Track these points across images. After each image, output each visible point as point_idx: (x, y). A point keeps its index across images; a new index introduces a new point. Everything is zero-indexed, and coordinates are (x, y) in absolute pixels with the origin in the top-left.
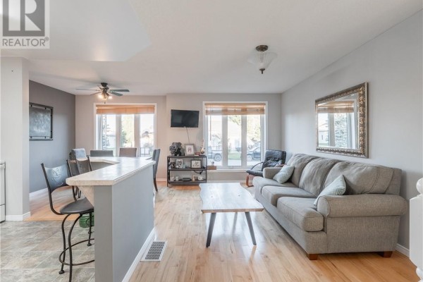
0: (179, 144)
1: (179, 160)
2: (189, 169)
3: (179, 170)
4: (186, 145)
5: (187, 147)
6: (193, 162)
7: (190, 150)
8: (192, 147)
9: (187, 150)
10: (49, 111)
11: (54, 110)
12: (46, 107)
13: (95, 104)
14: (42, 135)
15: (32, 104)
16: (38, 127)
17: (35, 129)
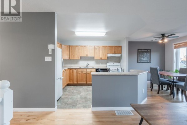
10: (149, 51)
11: (151, 51)
12: (147, 50)
13: (173, 44)
14: (146, 60)
15: (141, 50)
16: (144, 58)
17: (142, 59)
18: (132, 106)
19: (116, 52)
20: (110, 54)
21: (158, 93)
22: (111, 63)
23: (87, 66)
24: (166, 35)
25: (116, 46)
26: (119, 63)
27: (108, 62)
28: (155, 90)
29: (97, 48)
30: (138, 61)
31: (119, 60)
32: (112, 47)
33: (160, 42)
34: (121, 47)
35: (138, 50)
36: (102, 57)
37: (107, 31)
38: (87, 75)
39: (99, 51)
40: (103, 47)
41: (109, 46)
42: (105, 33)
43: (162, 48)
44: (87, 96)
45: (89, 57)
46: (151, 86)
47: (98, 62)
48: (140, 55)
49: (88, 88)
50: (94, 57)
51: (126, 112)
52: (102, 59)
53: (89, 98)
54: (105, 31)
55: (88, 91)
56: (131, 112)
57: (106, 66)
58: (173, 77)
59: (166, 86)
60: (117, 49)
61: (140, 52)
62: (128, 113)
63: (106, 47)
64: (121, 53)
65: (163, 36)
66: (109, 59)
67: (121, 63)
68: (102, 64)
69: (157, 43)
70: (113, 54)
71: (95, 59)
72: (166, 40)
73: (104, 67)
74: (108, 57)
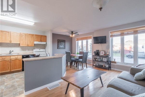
0: (98, 51)
1: (98, 57)
2: (102, 61)
3: (98, 61)
4: (101, 51)
5: (101, 52)
6: (104, 59)
7: (102, 53)
8: (103, 52)
9: (101, 53)
10: (64, 41)
11: (66, 41)
12: (63, 40)
13: (76, 38)
14: (63, 47)
15: (60, 40)
16: (61, 45)
17: (60, 46)
18: (62, 78)
19: (42, 41)
20: (37, 42)
21: (71, 67)
22: (37, 49)
23: (10, 52)
24: (74, 33)
25: (42, 36)
26: (44, 50)
27: (34, 49)
28: (69, 66)
29: (23, 35)
30: (58, 48)
31: (44, 47)
32: (39, 36)
33: (71, 36)
34: (46, 36)
35: (58, 40)
36: (29, 43)
37: (35, 22)
38: (11, 62)
39: (26, 38)
40: (30, 35)
41: (36, 35)
42: (34, 23)
43: (71, 40)
44: (15, 84)
45: (13, 44)
46: (66, 64)
47: (23, 48)
48: (59, 44)
49: (13, 75)
50: (19, 44)
51: (55, 85)
52: (29, 45)
53: (18, 85)
54: (34, 22)
55: (15, 79)
56: (59, 84)
57: (32, 52)
58: (76, 56)
59: (74, 62)
60: (43, 38)
61: (59, 42)
62: (57, 85)
63: (33, 35)
64: (46, 41)
65: (72, 33)
66: (36, 46)
67: (46, 49)
68: (28, 50)
69: (69, 36)
70: (39, 42)
71: (21, 46)
72: (74, 35)
73: (31, 53)
74: (34, 44)
